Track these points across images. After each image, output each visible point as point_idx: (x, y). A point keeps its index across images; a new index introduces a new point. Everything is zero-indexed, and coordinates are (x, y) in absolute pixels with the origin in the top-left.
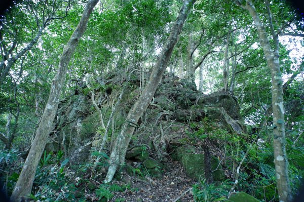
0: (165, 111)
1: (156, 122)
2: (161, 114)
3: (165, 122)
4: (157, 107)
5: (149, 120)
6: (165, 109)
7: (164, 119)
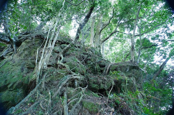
0: (75, 74)
1: (59, 90)
2: (68, 77)
3: (72, 91)
4: (64, 67)
5: (49, 84)
6: (74, 71)
7: (72, 85)
